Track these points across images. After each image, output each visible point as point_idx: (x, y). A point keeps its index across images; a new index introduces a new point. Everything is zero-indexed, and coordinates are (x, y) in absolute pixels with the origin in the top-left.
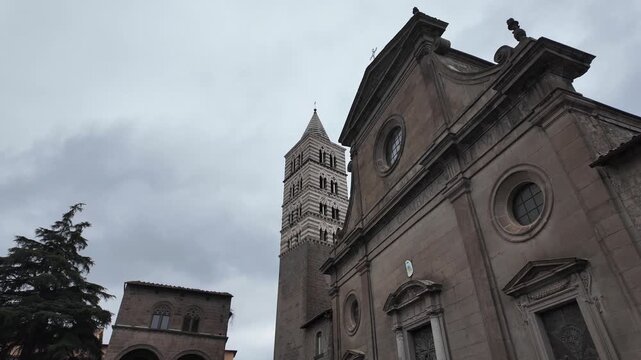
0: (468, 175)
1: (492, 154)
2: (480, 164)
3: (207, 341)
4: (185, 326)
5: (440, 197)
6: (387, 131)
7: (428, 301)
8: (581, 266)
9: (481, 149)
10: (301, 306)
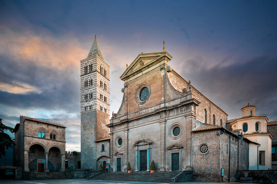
0: (166, 119)
1: (174, 117)
2: (170, 118)
3: (59, 143)
4: (51, 137)
5: (157, 121)
6: (143, 87)
7: (148, 146)
8: (182, 148)
9: (172, 114)
10: (93, 134)
